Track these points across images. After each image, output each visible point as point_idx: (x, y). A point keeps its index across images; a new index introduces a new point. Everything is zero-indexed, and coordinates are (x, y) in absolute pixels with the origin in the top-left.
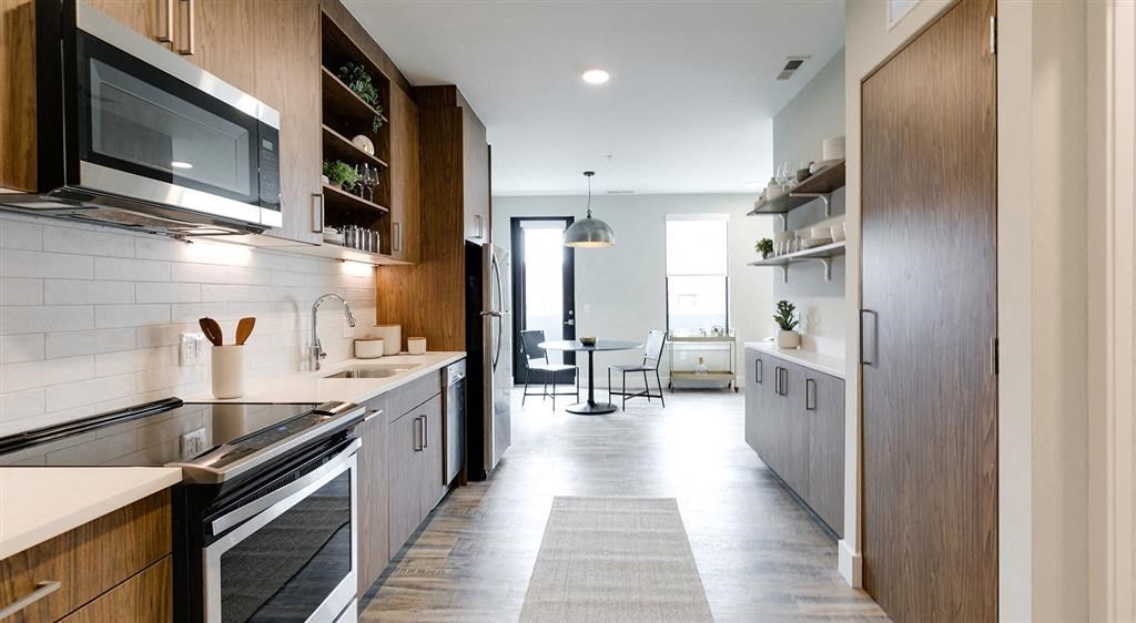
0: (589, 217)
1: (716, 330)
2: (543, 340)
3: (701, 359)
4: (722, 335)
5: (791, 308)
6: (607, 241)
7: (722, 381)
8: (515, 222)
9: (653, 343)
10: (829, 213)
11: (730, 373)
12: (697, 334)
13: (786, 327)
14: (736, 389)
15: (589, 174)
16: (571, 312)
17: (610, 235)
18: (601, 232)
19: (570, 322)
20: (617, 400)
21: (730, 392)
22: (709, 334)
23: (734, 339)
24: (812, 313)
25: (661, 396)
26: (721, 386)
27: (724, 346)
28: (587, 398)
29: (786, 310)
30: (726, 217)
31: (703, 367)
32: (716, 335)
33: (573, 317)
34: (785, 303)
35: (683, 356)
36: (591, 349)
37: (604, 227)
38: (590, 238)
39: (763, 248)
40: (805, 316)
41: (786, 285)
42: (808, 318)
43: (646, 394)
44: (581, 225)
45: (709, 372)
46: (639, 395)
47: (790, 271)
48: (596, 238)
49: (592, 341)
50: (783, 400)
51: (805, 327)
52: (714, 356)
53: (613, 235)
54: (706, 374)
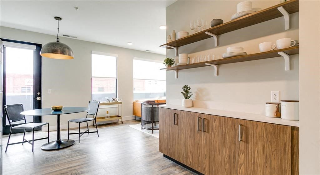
0: (58, 41)
1: (114, 100)
2: (23, 110)
3: (108, 112)
4: (116, 101)
5: (189, 89)
6: (70, 55)
7: (114, 120)
9: (92, 107)
10: (218, 45)
11: (118, 116)
12: (106, 102)
13: (187, 97)
14: (122, 122)
15: (58, 18)
16: (39, 94)
18: (67, 50)
19: (38, 99)
20: (72, 137)
21: (118, 124)
22: (111, 102)
24: (200, 91)
25: (97, 132)
26: (114, 122)
27: (116, 106)
28: (56, 139)
29: (186, 90)
30: (117, 55)
31: (108, 115)
32: (114, 102)
33: (40, 96)
34: (187, 86)
36: (58, 113)
37: (68, 48)
38: (59, 52)
39: (169, 62)
40: (195, 93)
41: (177, 79)
42: (197, 93)
43: (87, 132)
44: (53, 44)
45: (111, 117)
46: (85, 133)
47: (180, 72)
48: (63, 53)
49: (60, 108)
50: (204, 134)
51: (195, 97)
52: (112, 110)
53: (73, 52)
54: (110, 118)
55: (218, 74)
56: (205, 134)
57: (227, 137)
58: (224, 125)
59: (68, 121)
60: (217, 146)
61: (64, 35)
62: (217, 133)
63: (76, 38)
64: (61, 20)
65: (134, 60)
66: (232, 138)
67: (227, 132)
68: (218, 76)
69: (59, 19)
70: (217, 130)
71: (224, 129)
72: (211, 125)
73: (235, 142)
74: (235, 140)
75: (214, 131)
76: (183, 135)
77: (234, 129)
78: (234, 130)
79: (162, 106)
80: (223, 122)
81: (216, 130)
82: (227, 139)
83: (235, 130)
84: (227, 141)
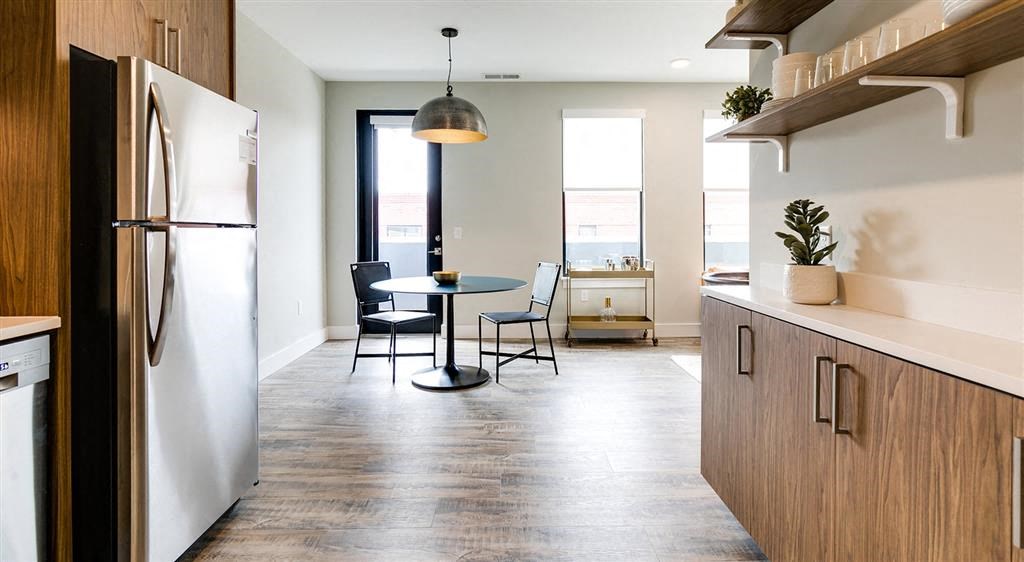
0: (449, 94)
1: (628, 262)
2: (388, 276)
3: (608, 301)
4: (634, 269)
5: (820, 216)
6: (474, 129)
7: (633, 329)
8: (363, 117)
9: (544, 278)
11: (645, 319)
12: (603, 268)
13: (805, 256)
14: (655, 342)
15: (450, 32)
16: (437, 237)
17: (480, 123)
18: (468, 115)
19: (436, 251)
20: (489, 364)
21: (645, 345)
22: (619, 268)
23: (651, 274)
24: (878, 225)
25: (553, 357)
26: (634, 336)
27: (639, 283)
28: (445, 360)
29: (804, 220)
30: (642, 112)
31: (611, 311)
32: (628, 268)
33: (439, 244)
34: (806, 204)
35: (585, 296)
37: (470, 109)
38: (448, 124)
39: (746, 102)
40: (854, 235)
41: (786, 174)
42: (862, 237)
43: (533, 354)
44: (435, 105)
45: (618, 318)
46: (522, 356)
47: (799, 144)
48: (457, 124)
49: (452, 277)
50: (845, 444)
51: (854, 257)
52: (625, 296)
53: (484, 121)
54: (614, 321)
55: (965, 127)
56: (848, 448)
57: (955, 498)
58: (939, 420)
59: (480, 317)
60: (903, 532)
61: (487, 77)
62: (900, 459)
63: (517, 77)
64: (456, 35)
65: (706, 121)
66: (981, 512)
67: (955, 467)
68: (966, 139)
69: (452, 33)
70: (901, 441)
71: (936, 443)
72: (872, 408)
73: (997, 540)
74: (1001, 528)
75: (888, 442)
76: (768, 428)
77: (990, 456)
78: (990, 466)
79: (710, 291)
80: (932, 400)
81: (896, 441)
82: (954, 511)
83: (999, 468)
84: (953, 523)
